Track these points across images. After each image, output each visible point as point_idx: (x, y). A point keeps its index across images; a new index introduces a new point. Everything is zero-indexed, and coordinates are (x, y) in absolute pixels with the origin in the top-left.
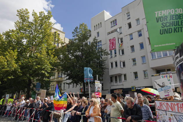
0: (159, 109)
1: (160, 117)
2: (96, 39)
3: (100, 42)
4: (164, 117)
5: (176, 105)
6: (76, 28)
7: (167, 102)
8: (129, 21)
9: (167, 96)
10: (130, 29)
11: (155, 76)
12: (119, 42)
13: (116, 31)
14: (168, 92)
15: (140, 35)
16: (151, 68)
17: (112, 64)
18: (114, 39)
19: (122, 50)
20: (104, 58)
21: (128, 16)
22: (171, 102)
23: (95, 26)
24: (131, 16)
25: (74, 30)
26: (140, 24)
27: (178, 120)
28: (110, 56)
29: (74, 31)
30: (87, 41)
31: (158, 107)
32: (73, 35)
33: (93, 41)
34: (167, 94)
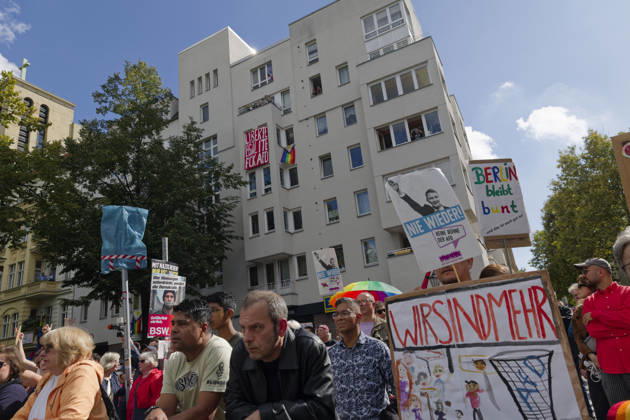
0: (410, 343)
1: (417, 391)
2: (196, 130)
3: (212, 141)
4: (438, 387)
5: (499, 305)
6: (110, 81)
7: (451, 296)
8: (313, 71)
9: (451, 262)
10: (319, 98)
11: (399, 255)
12: (279, 142)
13: (269, 102)
14: (455, 236)
15: (351, 120)
16: (387, 230)
17: (255, 219)
18: (262, 130)
19: (291, 171)
20: (227, 199)
21: (310, 53)
22: (474, 292)
23: (192, 83)
24: (319, 55)
25: (104, 87)
26: (349, 82)
27: (518, 390)
28: (246, 190)
29: (101, 91)
30: (158, 133)
31: (408, 332)
32: (99, 106)
33: (182, 134)
34: (451, 249)
